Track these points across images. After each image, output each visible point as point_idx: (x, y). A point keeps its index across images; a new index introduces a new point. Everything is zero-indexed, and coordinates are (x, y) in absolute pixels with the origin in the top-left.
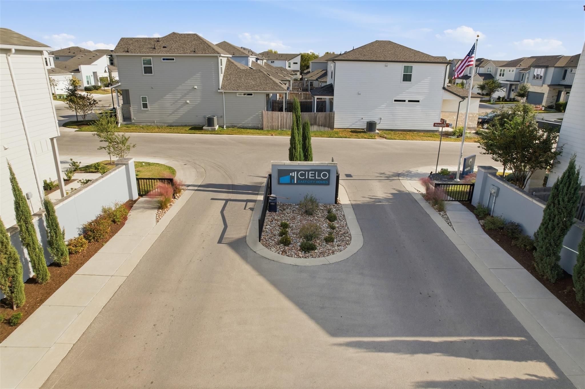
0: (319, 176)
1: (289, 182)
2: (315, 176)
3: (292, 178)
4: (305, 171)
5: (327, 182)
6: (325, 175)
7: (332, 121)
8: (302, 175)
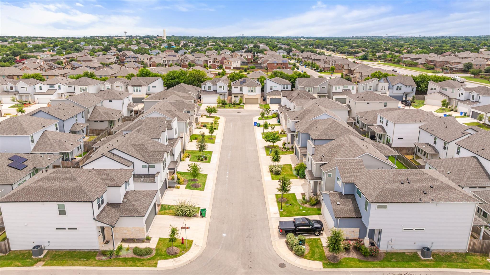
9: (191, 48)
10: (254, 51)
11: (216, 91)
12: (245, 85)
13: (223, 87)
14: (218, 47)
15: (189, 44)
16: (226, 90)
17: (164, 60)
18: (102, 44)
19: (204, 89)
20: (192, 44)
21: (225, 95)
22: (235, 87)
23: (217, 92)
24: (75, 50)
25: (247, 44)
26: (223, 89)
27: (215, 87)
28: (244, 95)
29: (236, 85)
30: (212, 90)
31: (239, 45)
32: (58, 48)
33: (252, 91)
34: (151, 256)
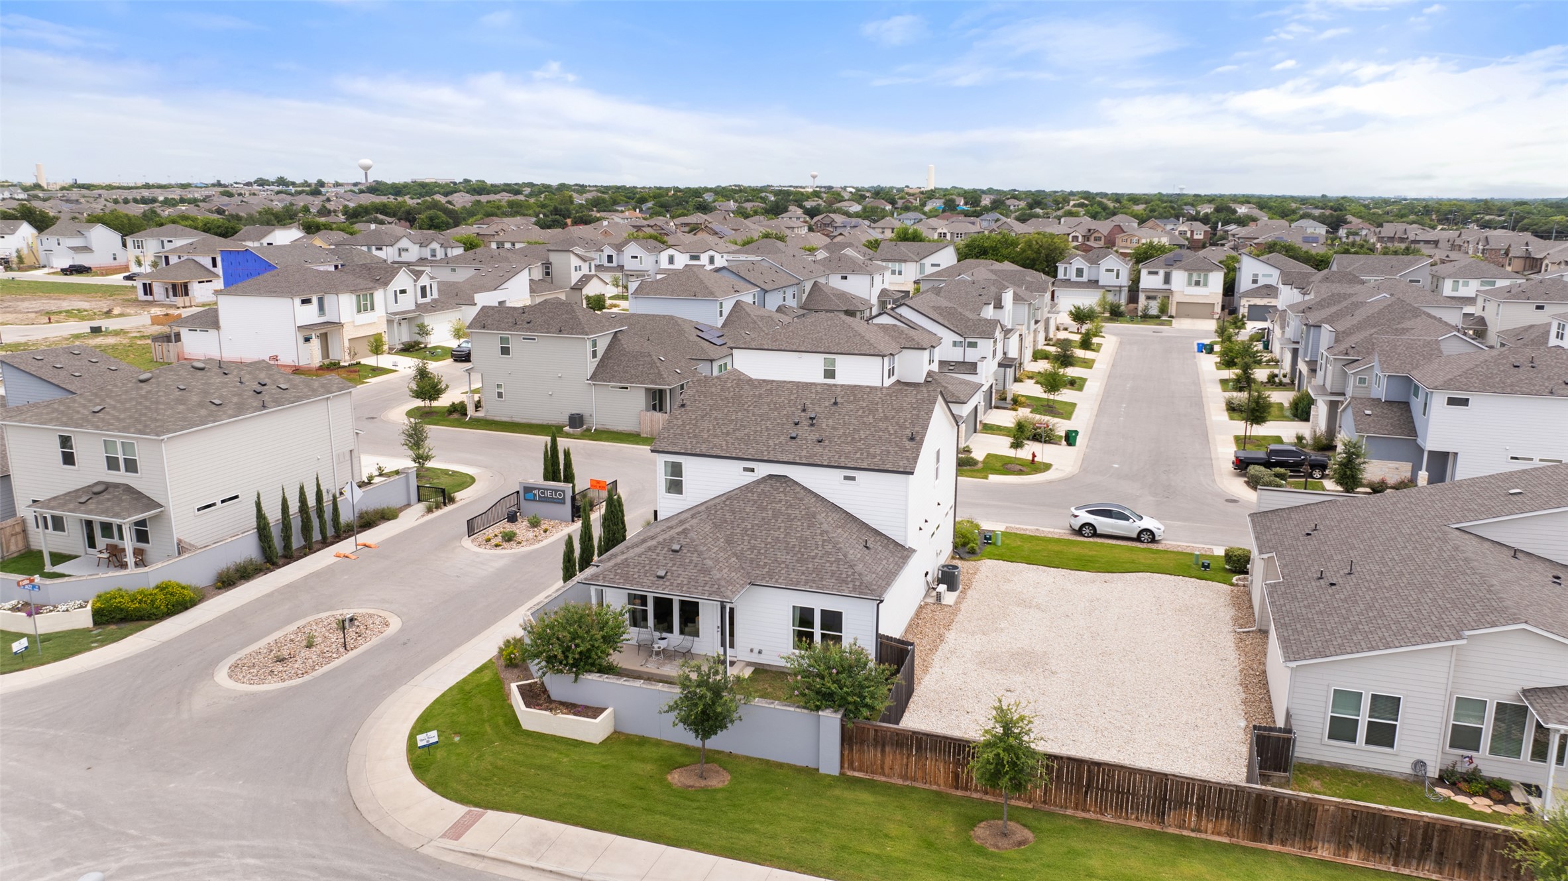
1: (532, 498)
4: (545, 490)
8: (542, 493)
9: (1015, 212)
10: (1213, 220)
11: (1097, 281)
12: (1179, 268)
13: (1118, 270)
14: (1099, 210)
15: (1008, 202)
16: (1124, 280)
17: (943, 231)
18: (761, 198)
19: (1065, 275)
20: (1017, 202)
21: (1120, 291)
22: (1150, 273)
23: (1101, 283)
24: (697, 208)
25: (1193, 205)
26: (1118, 277)
27: (1094, 270)
28: (1175, 294)
29: (1153, 267)
30: (1085, 279)
31: (1165, 208)
32: (650, 204)
33: (1198, 283)
34: (975, 468)
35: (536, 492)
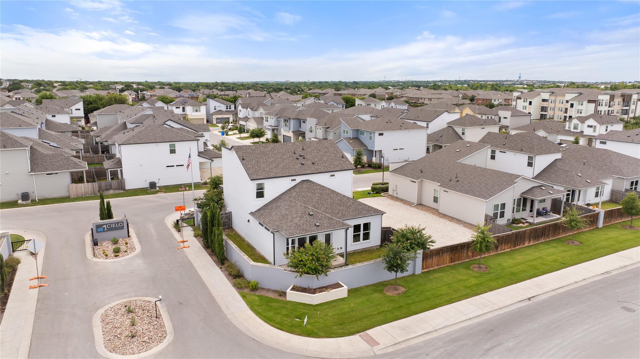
0: (118, 225)
1: (103, 230)
2: (116, 226)
3: (104, 228)
4: (110, 224)
5: (122, 228)
6: (121, 224)
7: (123, 185)
8: (108, 226)
12: (189, 105)
22: (175, 108)
28: (189, 116)
29: (176, 105)
33: (197, 111)
35: (105, 226)
